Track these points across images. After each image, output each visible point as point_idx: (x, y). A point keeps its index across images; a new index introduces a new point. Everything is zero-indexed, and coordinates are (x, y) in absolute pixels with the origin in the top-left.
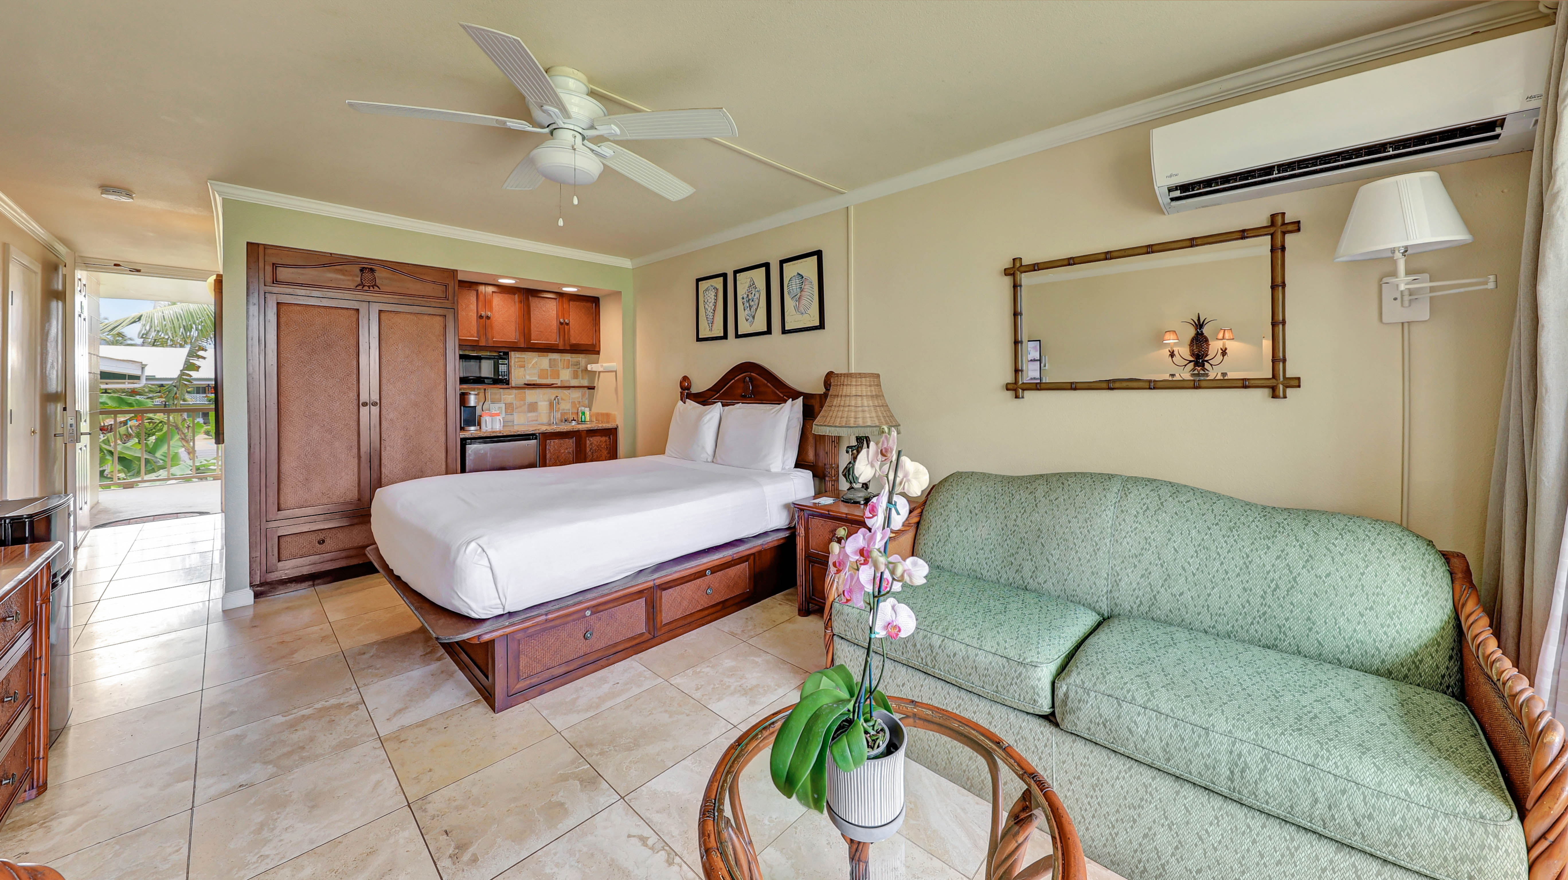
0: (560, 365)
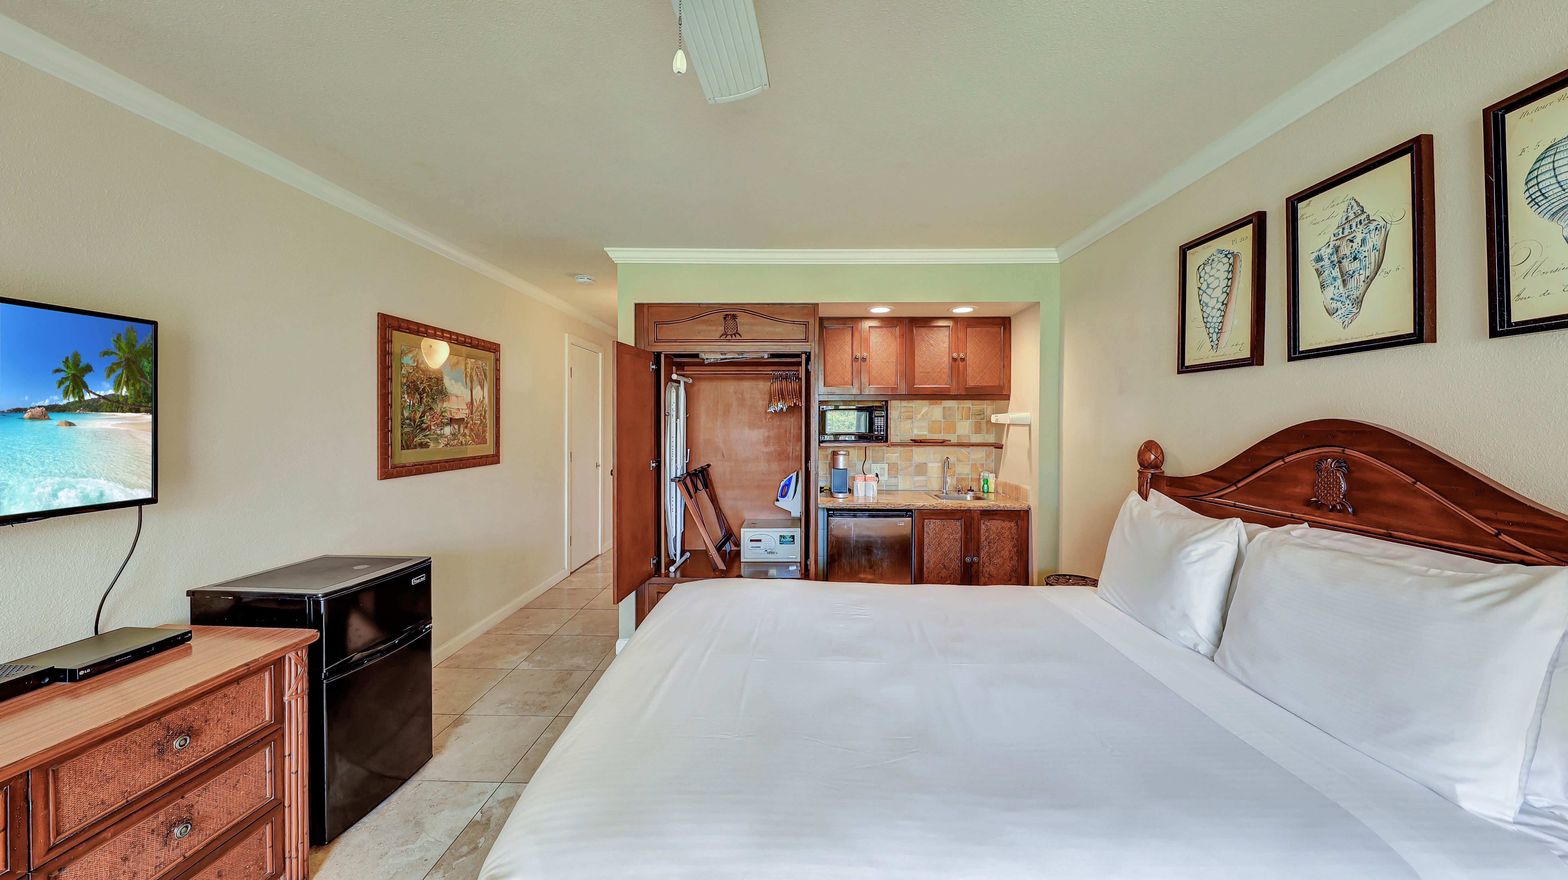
0: (957, 415)
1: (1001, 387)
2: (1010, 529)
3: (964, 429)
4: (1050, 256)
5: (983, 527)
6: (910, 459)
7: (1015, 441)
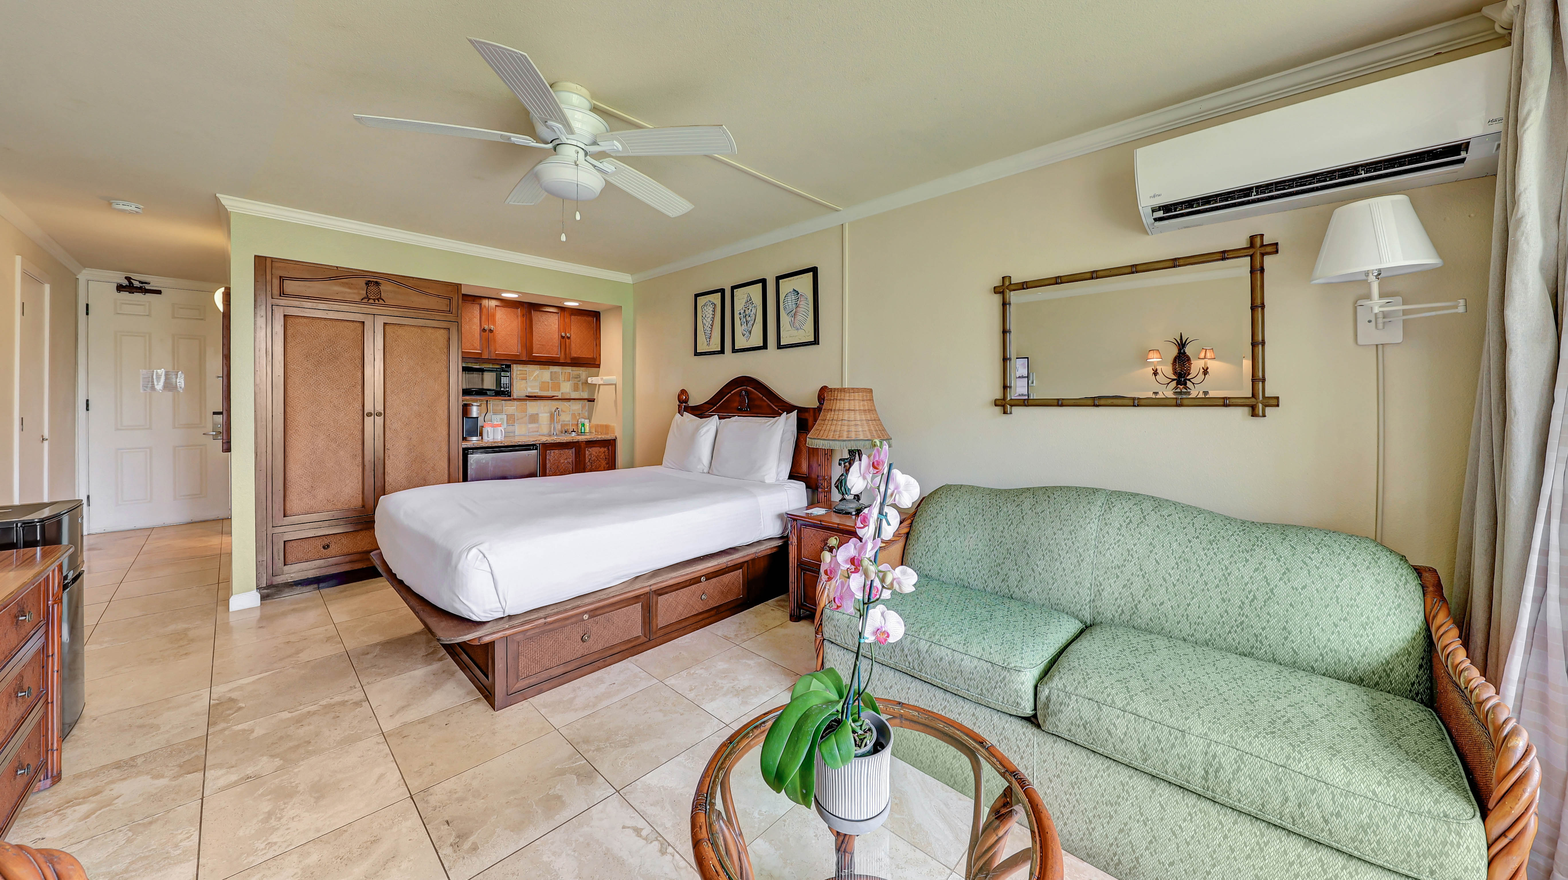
0: (561, 378)
1: (594, 359)
2: (604, 452)
3: (566, 388)
4: (627, 278)
5: (587, 452)
6: (525, 411)
7: (604, 397)
